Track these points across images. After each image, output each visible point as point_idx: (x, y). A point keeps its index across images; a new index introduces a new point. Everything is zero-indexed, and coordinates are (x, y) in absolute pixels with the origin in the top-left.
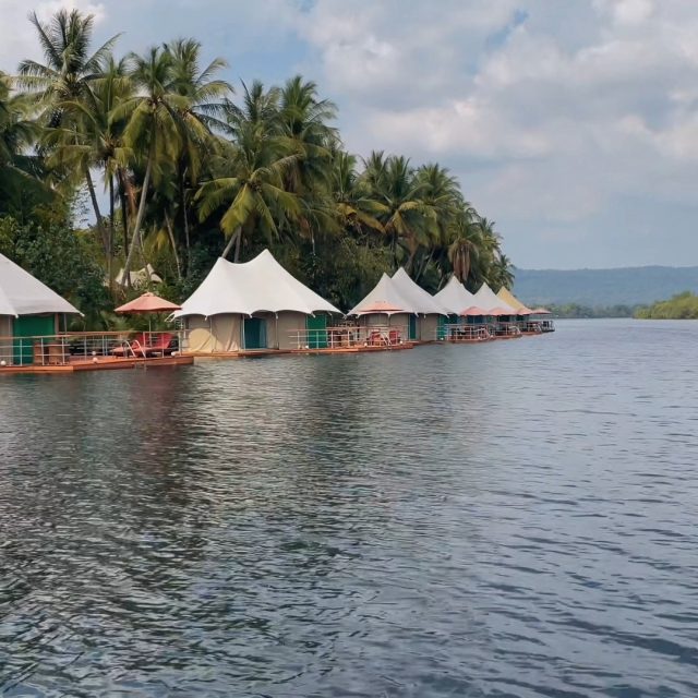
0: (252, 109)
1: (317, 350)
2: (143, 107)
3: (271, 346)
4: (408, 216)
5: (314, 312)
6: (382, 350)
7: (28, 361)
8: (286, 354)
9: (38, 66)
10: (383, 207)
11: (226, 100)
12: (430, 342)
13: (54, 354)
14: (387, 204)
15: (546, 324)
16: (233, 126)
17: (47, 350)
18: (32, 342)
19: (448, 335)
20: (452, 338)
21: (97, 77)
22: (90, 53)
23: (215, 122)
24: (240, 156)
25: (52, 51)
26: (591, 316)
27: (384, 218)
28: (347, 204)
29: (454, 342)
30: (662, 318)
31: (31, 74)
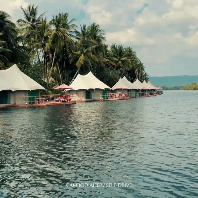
0: (83, 32)
1: (106, 99)
2: (54, 32)
3: (93, 98)
4: (123, 62)
5: (105, 89)
6: (123, 99)
7: (33, 103)
8: (97, 101)
9: (23, 20)
10: (116, 59)
11: (76, 30)
12: (133, 97)
13: (40, 101)
14: (117, 58)
15: (161, 92)
16: (78, 37)
17: (38, 100)
18: (34, 98)
19: (138, 95)
20: (139, 96)
21: (39, 24)
22: (37, 17)
23: (73, 36)
24: (81, 46)
25: (27, 16)
26: (167, 90)
27: (117, 62)
28: (106, 58)
29: (140, 97)
30: (189, 90)
31: (20, 23)
